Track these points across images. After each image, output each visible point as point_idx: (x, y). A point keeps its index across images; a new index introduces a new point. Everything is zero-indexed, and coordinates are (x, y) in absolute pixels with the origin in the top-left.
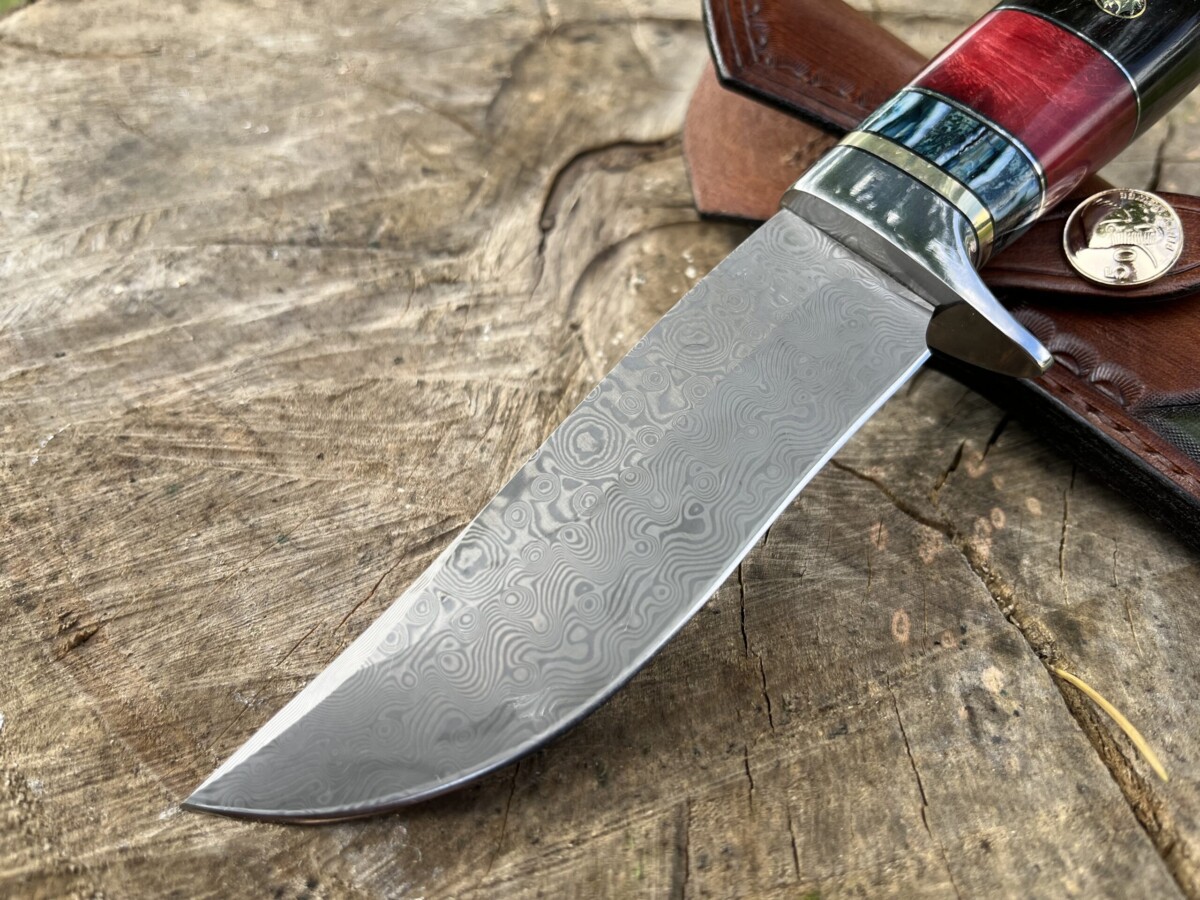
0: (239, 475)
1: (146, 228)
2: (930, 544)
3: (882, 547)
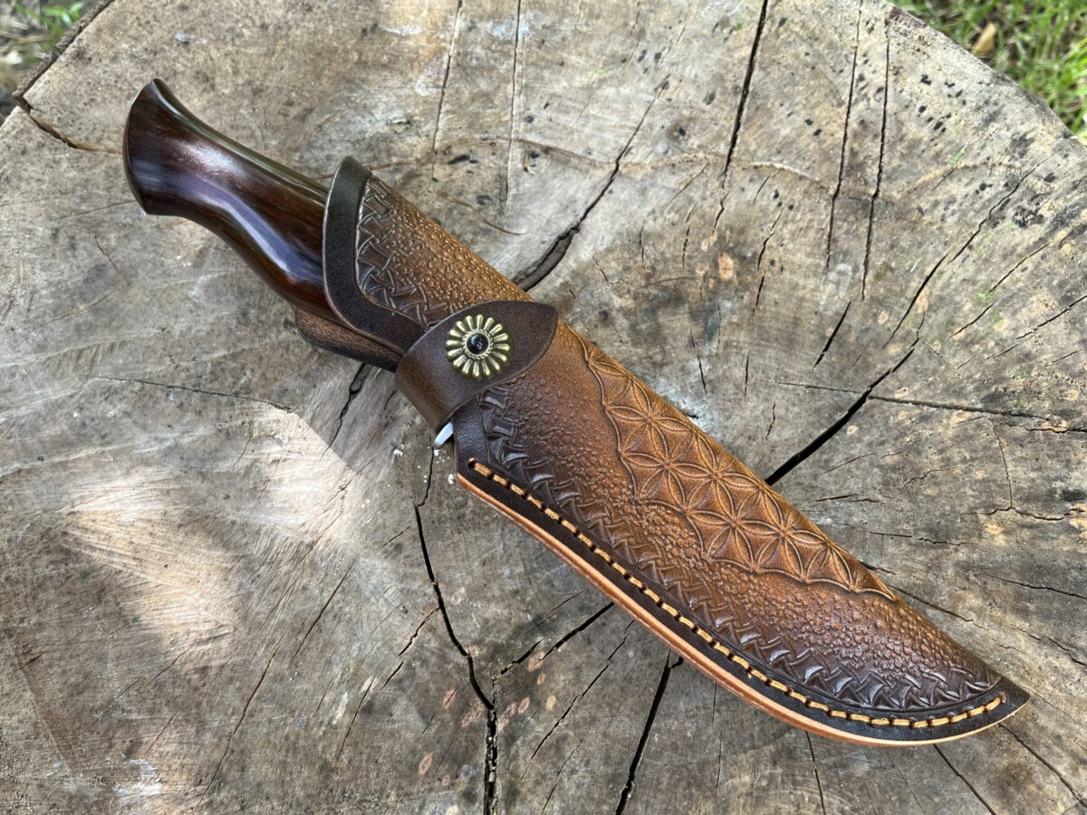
0: (121, 571)
1: (98, 359)
2: (474, 713)
3: (447, 707)
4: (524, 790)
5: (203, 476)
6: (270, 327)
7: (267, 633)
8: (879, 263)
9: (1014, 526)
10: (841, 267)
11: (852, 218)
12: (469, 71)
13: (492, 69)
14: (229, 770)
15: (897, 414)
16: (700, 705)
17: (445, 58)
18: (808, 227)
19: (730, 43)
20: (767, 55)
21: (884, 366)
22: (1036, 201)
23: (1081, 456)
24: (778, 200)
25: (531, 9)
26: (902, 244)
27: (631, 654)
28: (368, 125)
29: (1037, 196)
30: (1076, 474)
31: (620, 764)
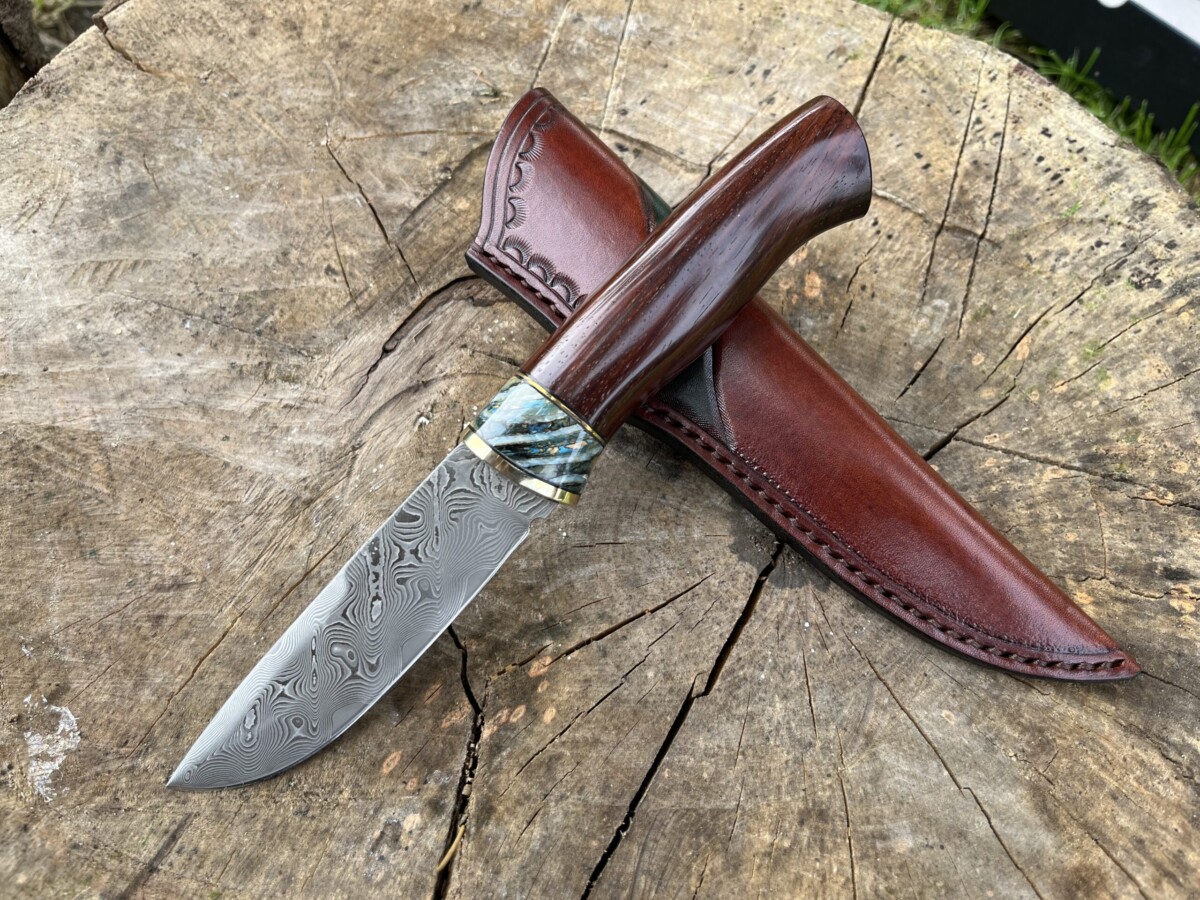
0: (89, 497)
1: (118, 274)
2: (458, 714)
3: (429, 701)
4: (501, 808)
5: (204, 410)
6: (310, 270)
7: (240, 590)
8: (981, 304)
9: (1107, 598)
10: (938, 302)
11: (954, 256)
12: (568, 58)
13: (591, 60)
14: (162, 733)
15: (984, 460)
16: (723, 745)
17: (546, 44)
18: (905, 258)
19: (844, 71)
20: (881, 87)
21: (974, 408)
22: (1154, 265)
23: (1186, 533)
24: (877, 227)
25: (642, 11)
26: (1006, 288)
27: (650, 674)
28: (453, 93)
29: (1156, 261)
30: (1181, 551)
31: (619, 797)
